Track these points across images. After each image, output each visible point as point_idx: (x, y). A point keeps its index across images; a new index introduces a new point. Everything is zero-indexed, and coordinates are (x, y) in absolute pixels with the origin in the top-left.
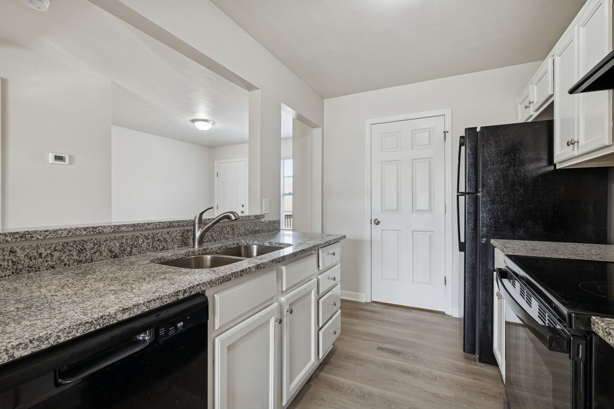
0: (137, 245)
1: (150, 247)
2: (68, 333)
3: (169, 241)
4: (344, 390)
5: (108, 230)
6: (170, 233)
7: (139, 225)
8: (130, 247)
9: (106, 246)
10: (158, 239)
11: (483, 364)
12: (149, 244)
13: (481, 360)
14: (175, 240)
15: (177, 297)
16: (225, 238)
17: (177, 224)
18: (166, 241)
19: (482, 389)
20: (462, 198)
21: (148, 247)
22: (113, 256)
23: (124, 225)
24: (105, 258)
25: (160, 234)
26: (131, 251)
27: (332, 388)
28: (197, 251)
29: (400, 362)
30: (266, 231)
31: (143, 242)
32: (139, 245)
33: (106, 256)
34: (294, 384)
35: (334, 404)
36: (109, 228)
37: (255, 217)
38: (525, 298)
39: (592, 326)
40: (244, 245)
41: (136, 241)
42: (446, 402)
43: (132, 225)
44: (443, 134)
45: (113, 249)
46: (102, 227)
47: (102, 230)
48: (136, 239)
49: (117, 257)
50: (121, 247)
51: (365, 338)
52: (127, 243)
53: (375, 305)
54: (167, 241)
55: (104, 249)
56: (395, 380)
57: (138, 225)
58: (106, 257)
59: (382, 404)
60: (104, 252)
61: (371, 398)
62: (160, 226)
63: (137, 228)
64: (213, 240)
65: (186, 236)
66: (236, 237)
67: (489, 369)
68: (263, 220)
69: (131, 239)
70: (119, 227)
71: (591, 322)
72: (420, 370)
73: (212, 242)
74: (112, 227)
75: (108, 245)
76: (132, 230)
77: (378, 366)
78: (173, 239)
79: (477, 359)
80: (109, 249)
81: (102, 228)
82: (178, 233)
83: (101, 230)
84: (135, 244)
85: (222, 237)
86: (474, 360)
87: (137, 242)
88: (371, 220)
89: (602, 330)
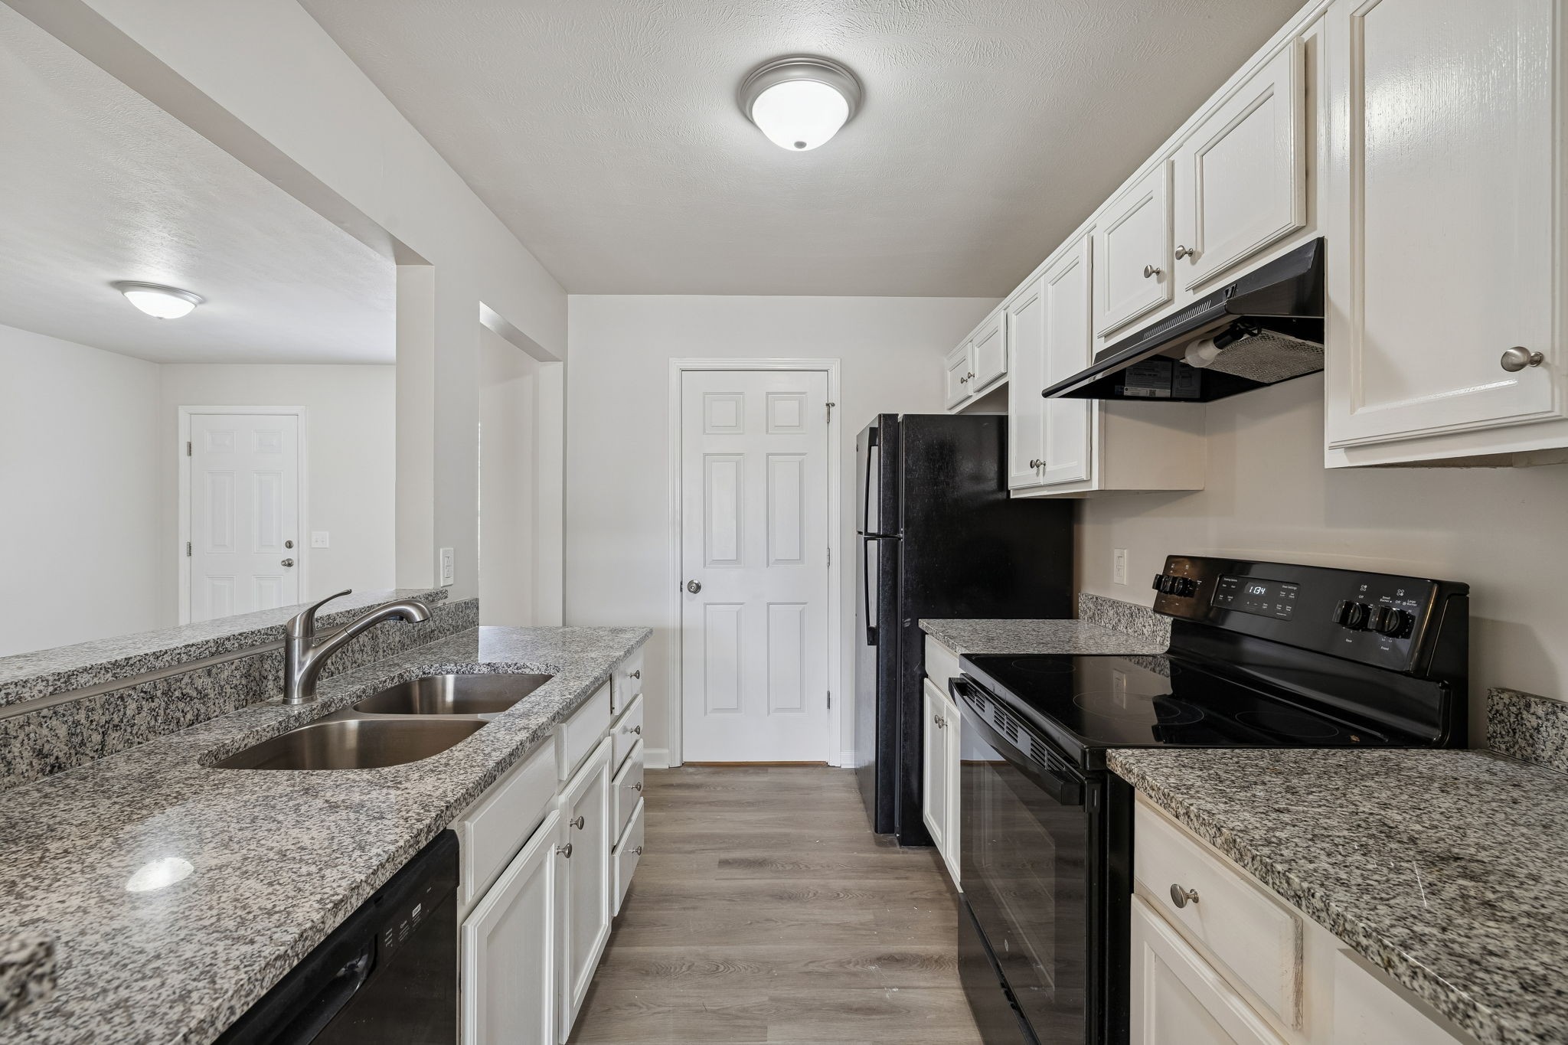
0: (121, 721)
1: (160, 721)
2: (247, 995)
3: (212, 696)
4: (672, 970)
5: (35, 692)
6: (214, 671)
7: (131, 662)
8: (101, 730)
9: (26, 741)
10: (182, 693)
11: (905, 849)
12: (155, 714)
13: (903, 842)
14: (229, 690)
15: (417, 847)
16: (354, 665)
17: (236, 645)
18: (203, 696)
19: (912, 893)
20: (873, 545)
21: (153, 723)
22: (48, 768)
23: (85, 670)
24: (24, 777)
25: (186, 680)
26: (103, 744)
27: (647, 973)
28: (307, 714)
29: (769, 881)
30: (449, 630)
31: (140, 709)
32: (125, 720)
33: (27, 770)
34: (580, 986)
35: (659, 1006)
36: (40, 683)
37: (427, 598)
38: (1005, 727)
39: (1108, 763)
40: (417, 676)
41: (119, 711)
42: (864, 932)
43: (110, 666)
44: (826, 408)
45: (47, 747)
46: (16, 684)
47: (17, 694)
48: (117, 705)
49: (60, 767)
50: (73, 734)
51: (688, 847)
52: (92, 721)
53: (691, 770)
54: (207, 695)
55: (20, 752)
56: (767, 920)
57: (128, 663)
58: (26, 775)
59: (754, 973)
60: (18, 760)
61: (732, 969)
62: (190, 655)
63: (124, 671)
64: (327, 674)
65: (257, 674)
66: (381, 657)
67: (917, 854)
68: (440, 604)
69: (102, 706)
70: (69, 676)
71: (1106, 757)
72: (808, 887)
73: (325, 680)
74: (47, 681)
75: (32, 735)
76: (110, 679)
77: (729, 900)
78: (222, 687)
79: (896, 841)
80: (34, 750)
81: (19, 687)
82: (236, 669)
83: (13, 695)
84: (116, 721)
85: (347, 663)
86: (892, 844)
87: (122, 713)
88: (682, 584)
89: (1121, 767)
